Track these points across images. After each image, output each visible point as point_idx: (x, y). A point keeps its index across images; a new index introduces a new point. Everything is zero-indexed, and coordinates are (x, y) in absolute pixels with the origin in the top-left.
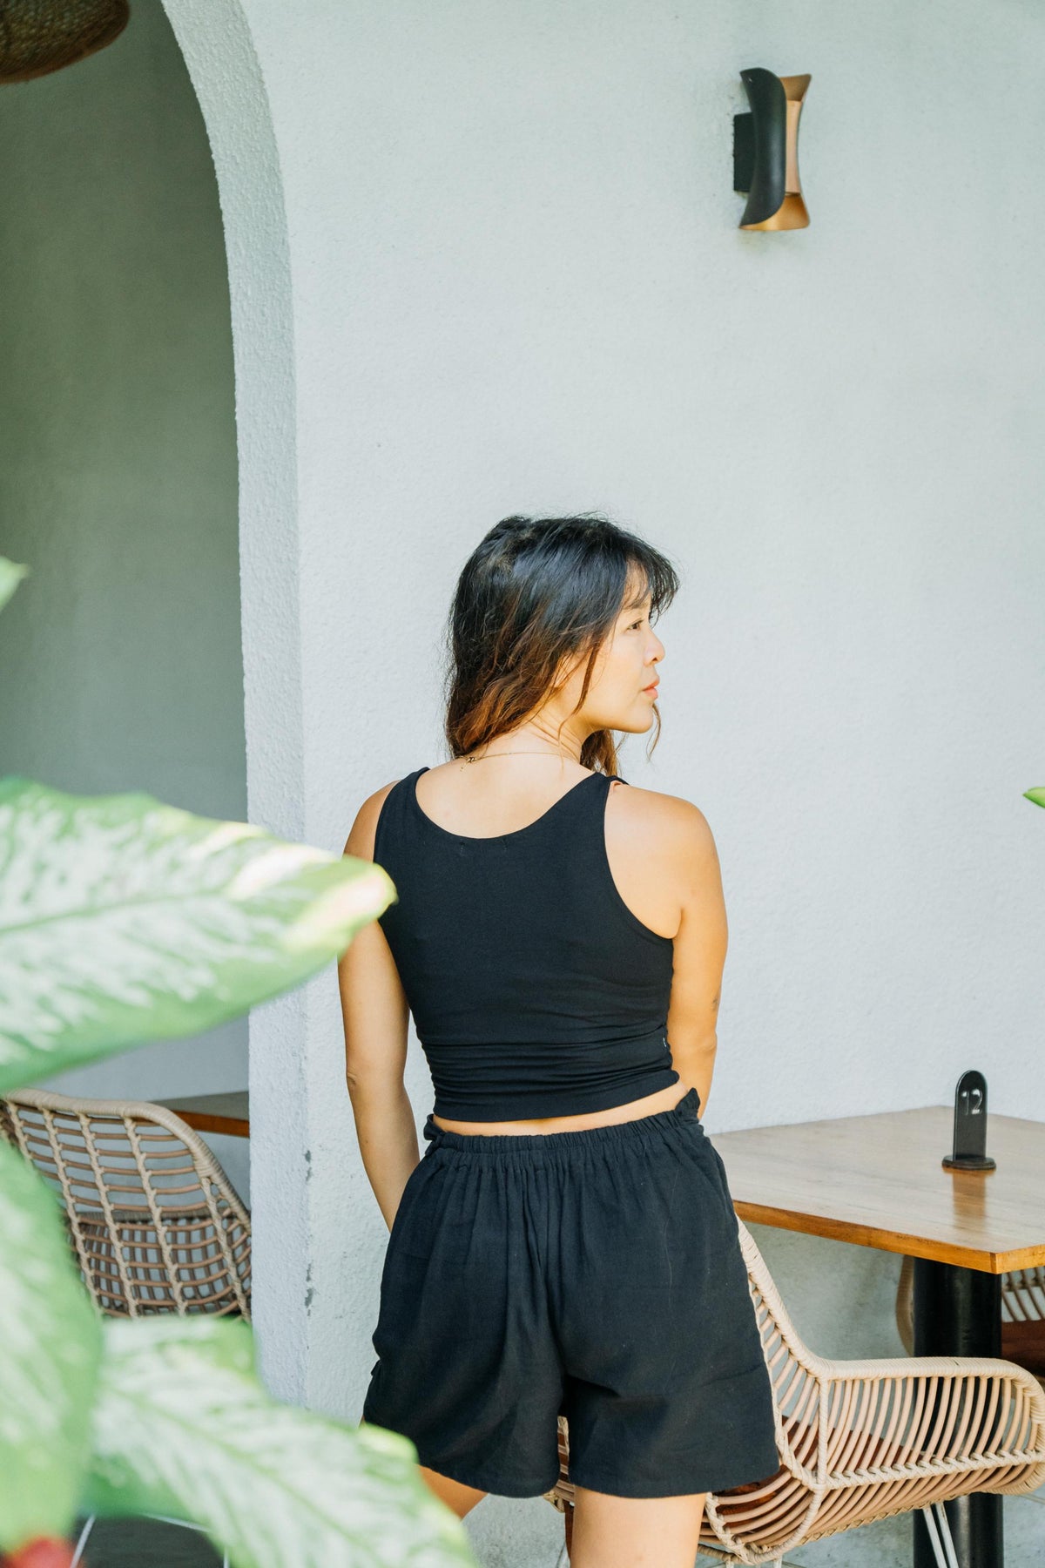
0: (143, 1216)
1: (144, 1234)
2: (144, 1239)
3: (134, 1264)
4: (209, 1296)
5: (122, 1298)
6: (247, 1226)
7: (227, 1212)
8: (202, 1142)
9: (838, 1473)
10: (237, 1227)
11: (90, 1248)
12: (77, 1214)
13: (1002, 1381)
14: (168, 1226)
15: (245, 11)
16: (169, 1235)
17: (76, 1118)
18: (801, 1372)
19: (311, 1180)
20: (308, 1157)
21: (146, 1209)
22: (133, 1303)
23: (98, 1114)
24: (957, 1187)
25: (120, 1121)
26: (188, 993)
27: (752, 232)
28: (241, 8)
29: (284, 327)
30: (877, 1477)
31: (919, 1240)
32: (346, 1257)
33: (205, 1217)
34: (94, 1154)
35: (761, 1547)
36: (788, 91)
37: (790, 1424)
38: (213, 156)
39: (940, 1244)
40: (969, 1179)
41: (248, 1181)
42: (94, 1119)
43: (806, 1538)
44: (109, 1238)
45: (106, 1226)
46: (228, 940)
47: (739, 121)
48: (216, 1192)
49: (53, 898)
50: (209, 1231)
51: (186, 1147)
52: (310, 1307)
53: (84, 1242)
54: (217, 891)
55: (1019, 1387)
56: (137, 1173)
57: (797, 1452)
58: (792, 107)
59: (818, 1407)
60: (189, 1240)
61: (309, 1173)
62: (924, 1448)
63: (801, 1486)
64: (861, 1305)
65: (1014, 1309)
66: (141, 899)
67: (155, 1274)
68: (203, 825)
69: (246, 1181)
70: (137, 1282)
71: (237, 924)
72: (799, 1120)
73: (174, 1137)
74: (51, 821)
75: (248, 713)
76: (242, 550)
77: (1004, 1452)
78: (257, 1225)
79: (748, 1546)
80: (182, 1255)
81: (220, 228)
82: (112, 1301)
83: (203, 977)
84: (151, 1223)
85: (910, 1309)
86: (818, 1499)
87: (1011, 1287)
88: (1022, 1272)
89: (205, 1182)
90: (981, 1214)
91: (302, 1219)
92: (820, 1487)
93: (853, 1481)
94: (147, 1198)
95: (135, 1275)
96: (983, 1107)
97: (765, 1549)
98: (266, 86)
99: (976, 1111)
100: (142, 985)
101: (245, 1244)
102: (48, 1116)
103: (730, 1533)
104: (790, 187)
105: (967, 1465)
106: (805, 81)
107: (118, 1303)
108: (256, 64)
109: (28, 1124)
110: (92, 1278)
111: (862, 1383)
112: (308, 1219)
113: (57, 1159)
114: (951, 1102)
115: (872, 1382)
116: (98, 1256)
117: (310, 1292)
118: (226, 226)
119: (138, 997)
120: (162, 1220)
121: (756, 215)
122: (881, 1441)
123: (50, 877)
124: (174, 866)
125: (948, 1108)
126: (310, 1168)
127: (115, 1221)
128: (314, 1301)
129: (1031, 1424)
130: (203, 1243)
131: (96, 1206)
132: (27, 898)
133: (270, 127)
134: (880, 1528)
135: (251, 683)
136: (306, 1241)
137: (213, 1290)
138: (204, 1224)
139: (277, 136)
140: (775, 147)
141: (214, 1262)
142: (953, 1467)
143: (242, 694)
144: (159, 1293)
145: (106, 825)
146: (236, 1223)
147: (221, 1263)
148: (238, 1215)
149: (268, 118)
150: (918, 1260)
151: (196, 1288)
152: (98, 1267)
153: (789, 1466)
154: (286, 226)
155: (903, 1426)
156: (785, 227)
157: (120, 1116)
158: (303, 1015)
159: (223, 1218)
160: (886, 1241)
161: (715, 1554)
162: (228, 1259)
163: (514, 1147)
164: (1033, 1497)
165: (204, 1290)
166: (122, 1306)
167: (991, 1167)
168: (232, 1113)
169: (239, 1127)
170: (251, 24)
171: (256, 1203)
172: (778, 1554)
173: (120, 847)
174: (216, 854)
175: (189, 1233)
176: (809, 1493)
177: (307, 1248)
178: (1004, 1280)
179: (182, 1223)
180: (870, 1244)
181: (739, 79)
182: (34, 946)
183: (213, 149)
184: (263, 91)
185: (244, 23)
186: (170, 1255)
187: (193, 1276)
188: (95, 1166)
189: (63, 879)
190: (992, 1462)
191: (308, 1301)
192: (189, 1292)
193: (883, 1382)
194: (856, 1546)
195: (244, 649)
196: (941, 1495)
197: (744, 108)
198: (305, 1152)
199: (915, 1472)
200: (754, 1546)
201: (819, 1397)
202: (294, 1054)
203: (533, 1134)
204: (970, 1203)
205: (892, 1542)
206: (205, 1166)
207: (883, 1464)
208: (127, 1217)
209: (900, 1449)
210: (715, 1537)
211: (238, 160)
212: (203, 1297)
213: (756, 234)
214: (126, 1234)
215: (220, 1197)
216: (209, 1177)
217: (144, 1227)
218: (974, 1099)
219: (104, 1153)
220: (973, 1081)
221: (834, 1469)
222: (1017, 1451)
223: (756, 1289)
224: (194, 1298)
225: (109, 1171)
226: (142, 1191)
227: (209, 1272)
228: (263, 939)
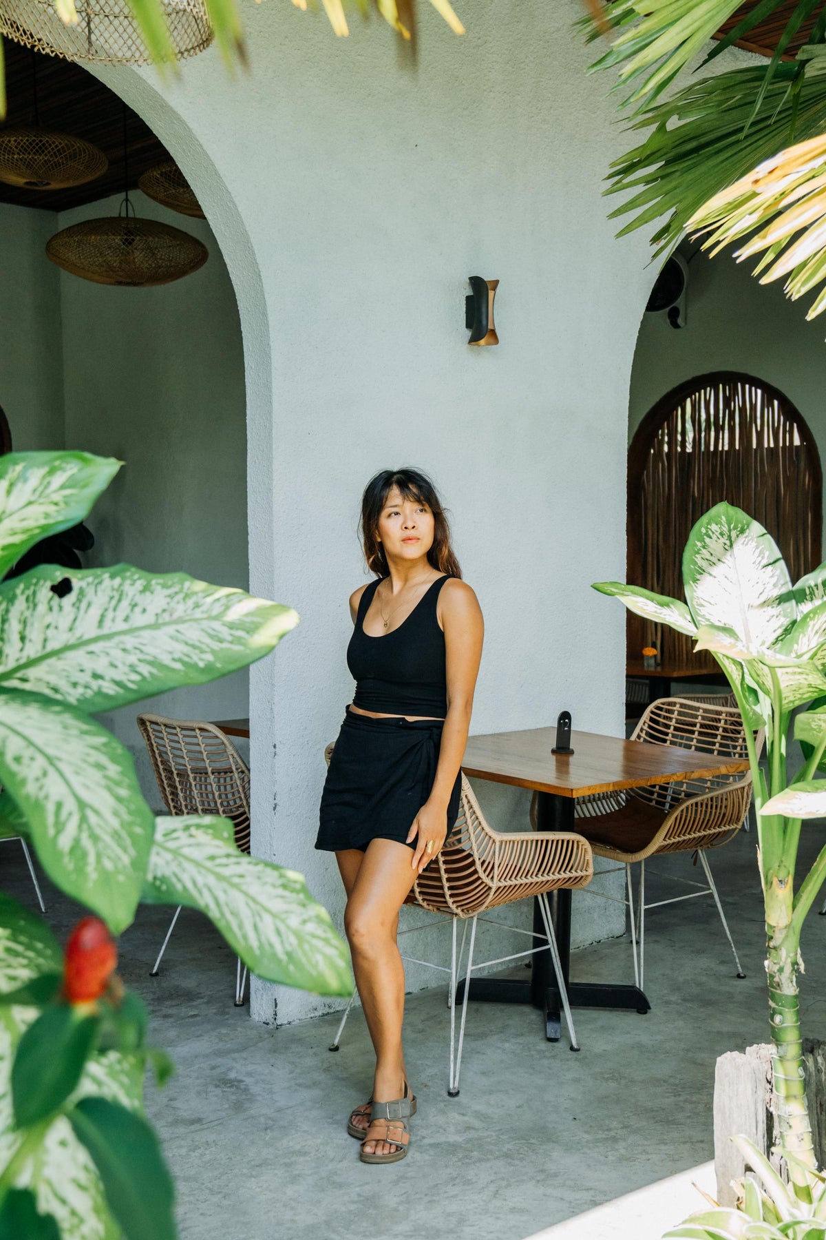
0: (205, 771)
1: (205, 779)
2: (205, 781)
3: (201, 792)
4: (234, 805)
5: (196, 806)
6: (249, 776)
7: (240, 770)
8: (229, 740)
9: (502, 880)
10: (244, 776)
11: (182, 784)
12: (176, 769)
13: (573, 842)
14: (215, 776)
15: (253, 245)
16: (216, 780)
17: (175, 728)
18: (487, 837)
19: (276, 757)
20: (275, 746)
21: (205, 768)
22: (200, 808)
23: (184, 727)
24: (557, 761)
25: (194, 730)
27: (474, 346)
28: (251, 244)
30: (519, 882)
31: (541, 784)
32: (291, 790)
33: (232, 772)
34: (183, 744)
35: (468, 911)
36: (489, 287)
37: (481, 860)
38: (239, 308)
39: (549, 785)
40: (563, 758)
42: (183, 729)
43: (487, 907)
44: (189, 781)
45: (188, 776)
46: (221, 641)
47: (468, 298)
48: (235, 761)
49: (139, 620)
50: (233, 778)
51: (222, 742)
52: (275, 812)
53: (179, 781)
54: (216, 618)
55: (580, 844)
56: (201, 753)
57: (485, 871)
58: (491, 293)
59: (494, 852)
60: (224, 781)
61: (275, 753)
62: (539, 870)
63: (486, 885)
64: (515, 812)
65: (581, 812)
66: (181, 621)
68: (214, 587)
69: (248, 756)
70: (202, 799)
71: (225, 633)
72: (490, 733)
73: (217, 737)
74: (140, 584)
76: (248, 479)
77: (573, 871)
78: (253, 776)
79: (463, 911)
80: (222, 788)
81: (241, 339)
82: (192, 807)
83: (209, 657)
84: (208, 774)
85: (536, 813)
86: (493, 890)
87: (578, 803)
88: (583, 797)
89: (231, 758)
90: (567, 772)
91: (272, 773)
92: (494, 885)
93: (509, 883)
94: (206, 763)
95: (201, 796)
96: (570, 727)
97: (470, 911)
98: (262, 278)
99: (566, 729)
100: (180, 660)
101: (249, 783)
102: (163, 727)
103: (455, 905)
104: (490, 327)
105: (557, 876)
106: (497, 282)
108: (258, 268)
109: (154, 730)
110: (182, 797)
111: (514, 842)
112: (275, 773)
113: (167, 746)
114: (556, 725)
115: (518, 842)
116: (185, 787)
117: (276, 805)
118: (244, 338)
119: (178, 666)
120: (213, 772)
121: (475, 339)
122: (520, 868)
123: (138, 610)
124: (197, 606)
125: (555, 727)
127: (192, 773)
128: (277, 809)
129: (584, 859)
130: (231, 784)
131: (184, 766)
132: (126, 619)
133: (263, 295)
134: (519, 904)
136: (274, 783)
137: (235, 803)
138: (231, 774)
139: (266, 299)
140: (484, 310)
141: (235, 791)
142: (551, 877)
143: (248, 543)
144: (212, 805)
145: (164, 586)
146: (244, 774)
147: (239, 791)
148: (245, 771)
149: (262, 291)
150: (540, 792)
151: (228, 802)
153: (481, 877)
155: (531, 861)
156: (488, 344)
157: (193, 727)
158: (273, 685)
159: (239, 773)
160: (526, 784)
161: (449, 914)
162: (241, 790)
164: (585, 890)
165: (232, 803)
166: (196, 809)
167: (572, 752)
168: (242, 727)
169: (245, 733)
170: (256, 251)
171: (252, 766)
172: (476, 913)
173: (170, 596)
174: (218, 600)
175: (225, 779)
176: (490, 888)
177: (274, 786)
178: (576, 800)
179: (222, 774)
180: (519, 786)
181: (468, 281)
182: (129, 641)
183: (239, 305)
184: (261, 280)
185: (253, 251)
187: (227, 797)
188: (183, 749)
189: (144, 611)
190: (568, 875)
191: (274, 809)
192: (225, 804)
193: (522, 842)
194: (510, 911)
196: (545, 889)
197: (470, 293)
198: (274, 744)
199: (535, 879)
200: (465, 911)
201: (495, 848)
202: (269, 702)
204: (563, 767)
205: (525, 909)
206: (230, 750)
207: (521, 876)
208: (197, 771)
209: (529, 871)
210: (449, 907)
212: (230, 806)
213: (476, 347)
214: (198, 779)
215: (237, 763)
216: (232, 755)
217: (205, 776)
218: (565, 722)
219: (187, 743)
220: (565, 717)
221: (501, 878)
222: (578, 871)
223: (469, 802)
224: (227, 806)
225: (189, 751)
226: (204, 760)
227: (233, 795)
228: (238, 640)
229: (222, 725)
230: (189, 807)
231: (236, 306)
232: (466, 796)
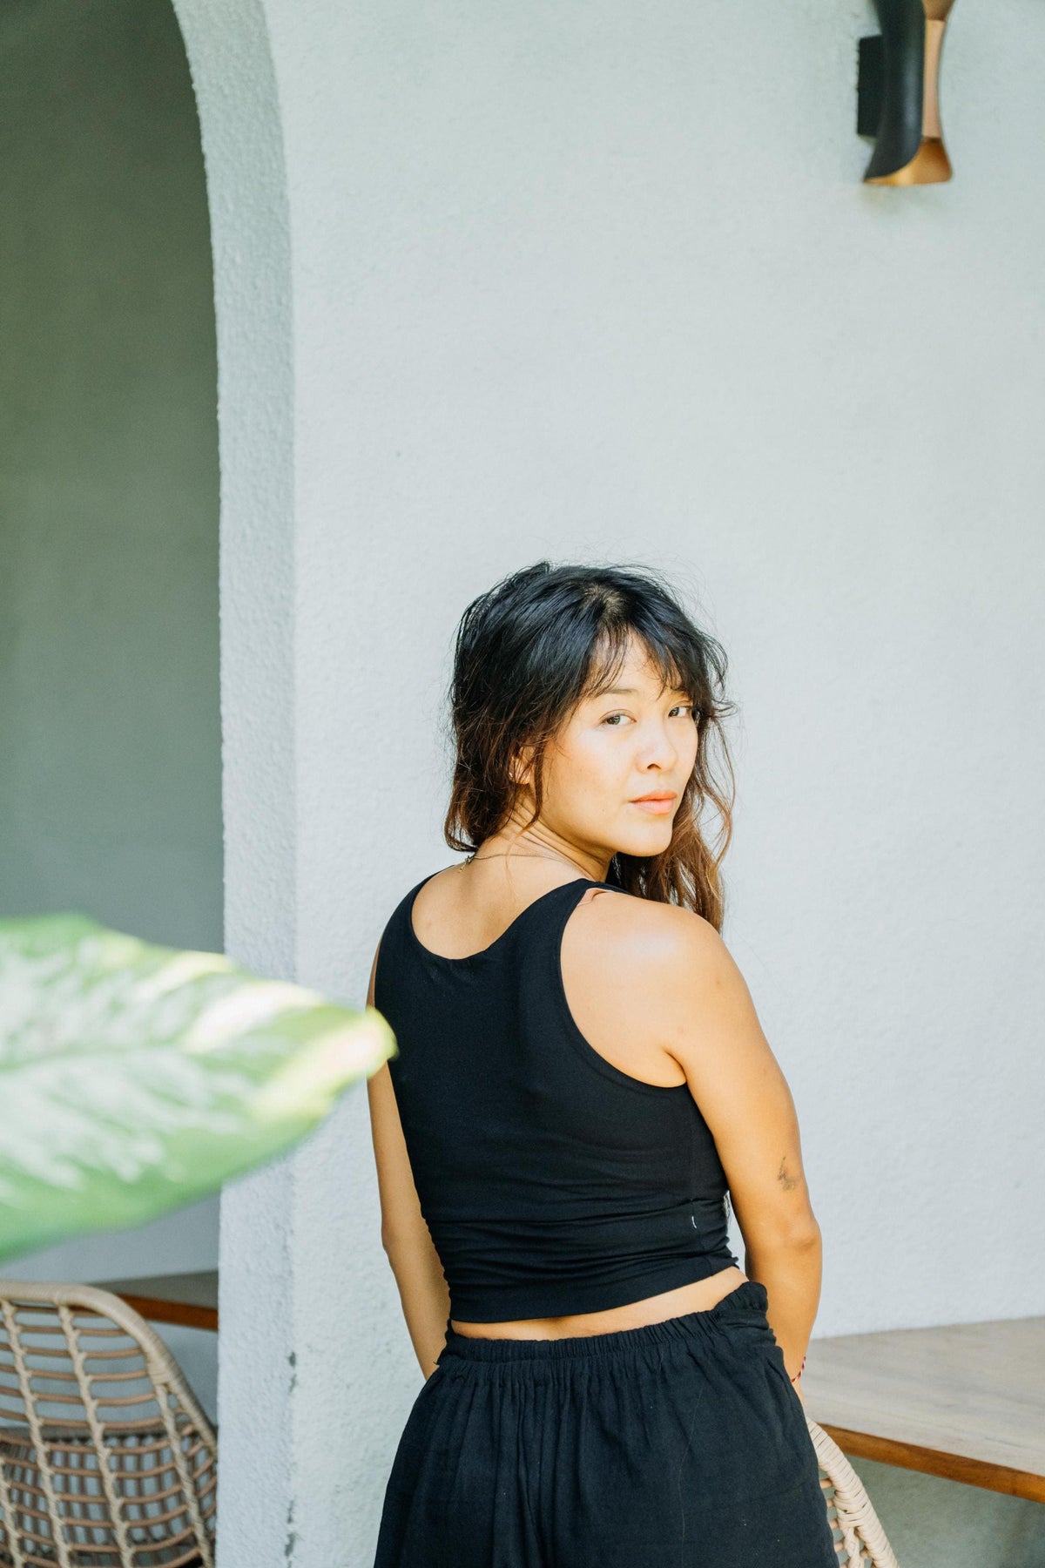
0: (81, 1433)
1: (82, 1457)
2: (82, 1464)
3: (67, 1497)
4: (164, 1539)
5: (50, 1542)
6: (213, 1449)
7: (188, 1430)
8: (157, 1339)
10: (200, 1449)
11: (12, 1473)
14: (112, 1447)
16: (114, 1460)
19: (296, 1390)
20: (292, 1360)
21: (84, 1425)
22: (65, 1549)
23: (26, 1300)
25: (54, 1310)
26: (129, 1171)
27: (879, 189)
29: (280, 303)
32: (338, 1492)
33: (160, 1434)
34: (19, 1352)
36: (928, 8)
38: (195, 86)
41: (214, 1391)
42: (20, 1307)
44: (35, 1463)
45: (32, 1447)
46: (178, 1101)
47: (865, 46)
48: (174, 1404)
50: (166, 1456)
51: (135, 1345)
52: (291, 1558)
54: (170, 1041)
56: (73, 1378)
58: (933, 29)
60: (139, 1466)
61: (293, 1381)
66: (72, 1050)
67: (95, 1512)
68: (156, 955)
69: (213, 1388)
70: (71, 1521)
71: (193, 1082)
73: (122, 1332)
75: (227, 790)
78: (227, 1448)
80: (131, 1486)
81: (202, 177)
82: (37, 1545)
83: (149, 1151)
84: (90, 1443)
89: (161, 1392)
91: (284, 1441)
94: (86, 1411)
95: (69, 1512)
100: (72, 1160)
101: (212, 1471)
104: (928, 131)
107: (45, 1548)
110: (12, 1514)
112: (292, 1441)
116: (21, 1486)
117: (292, 1537)
119: (65, 1176)
120: (105, 1438)
121: (883, 166)
124: (116, 1007)
126: (295, 1376)
127: (44, 1440)
128: (298, 1548)
130: (157, 1470)
131: (19, 1420)
133: (267, 51)
135: (230, 753)
136: (288, 1470)
137: (169, 1532)
138: (159, 1445)
140: (910, 79)
141: (171, 1495)
144: (99, 1535)
145: (31, 954)
146: (200, 1444)
147: (180, 1496)
148: (202, 1434)
151: (147, 1529)
152: (21, 1500)
154: (285, 176)
156: (921, 180)
157: (52, 1303)
159: (183, 1438)
162: (188, 1492)
163: (516, 1354)
165: (158, 1531)
166: (51, 1552)
168: (199, 1299)
169: (206, 1317)
171: (224, 1419)
173: (46, 982)
174: (170, 994)
175: (139, 1457)
177: (289, 1480)
179: (131, 1442)
180: (1014, 1492)
186: (114, 1487)
187: (143, 1514)
188: (20, 1367)
191: (289, 1549)
192: (139, 1534)
195: (224, 710)
197: (872, 29)
198: (289, 1354)
202: (277, 1227)
203: (539, 1339)
206: (160, 1370)
208: (60, 1433)
211: (227, 91)
212: (156, 1541)
213: (884, 190)
214: (58, 1458)
215: (179, 1410)
216: (166, 1385)
217: (82, 1449)
219: (33, 1351)
223: (865, 1549)
224: (144, 1542)
225: (40, 1375)
226: (80, 1402)
227: (164, 1509)
228: (225, 1103)
229: (131, 1291)
230: (30, 1546)
231: (189, 80)
232: (856, 1530)
